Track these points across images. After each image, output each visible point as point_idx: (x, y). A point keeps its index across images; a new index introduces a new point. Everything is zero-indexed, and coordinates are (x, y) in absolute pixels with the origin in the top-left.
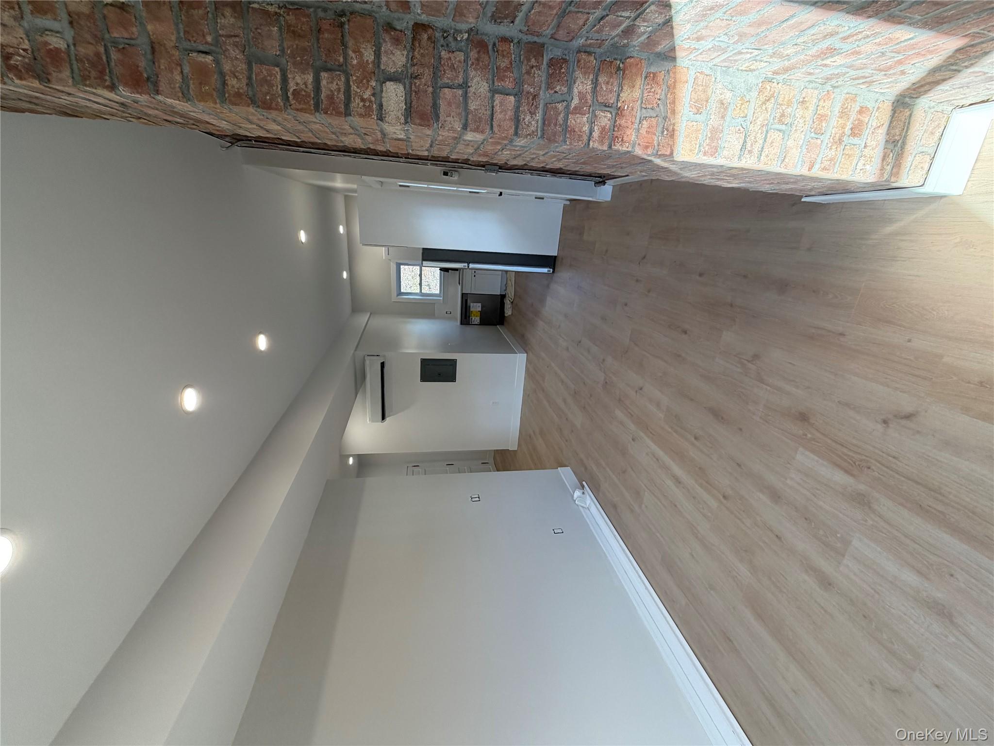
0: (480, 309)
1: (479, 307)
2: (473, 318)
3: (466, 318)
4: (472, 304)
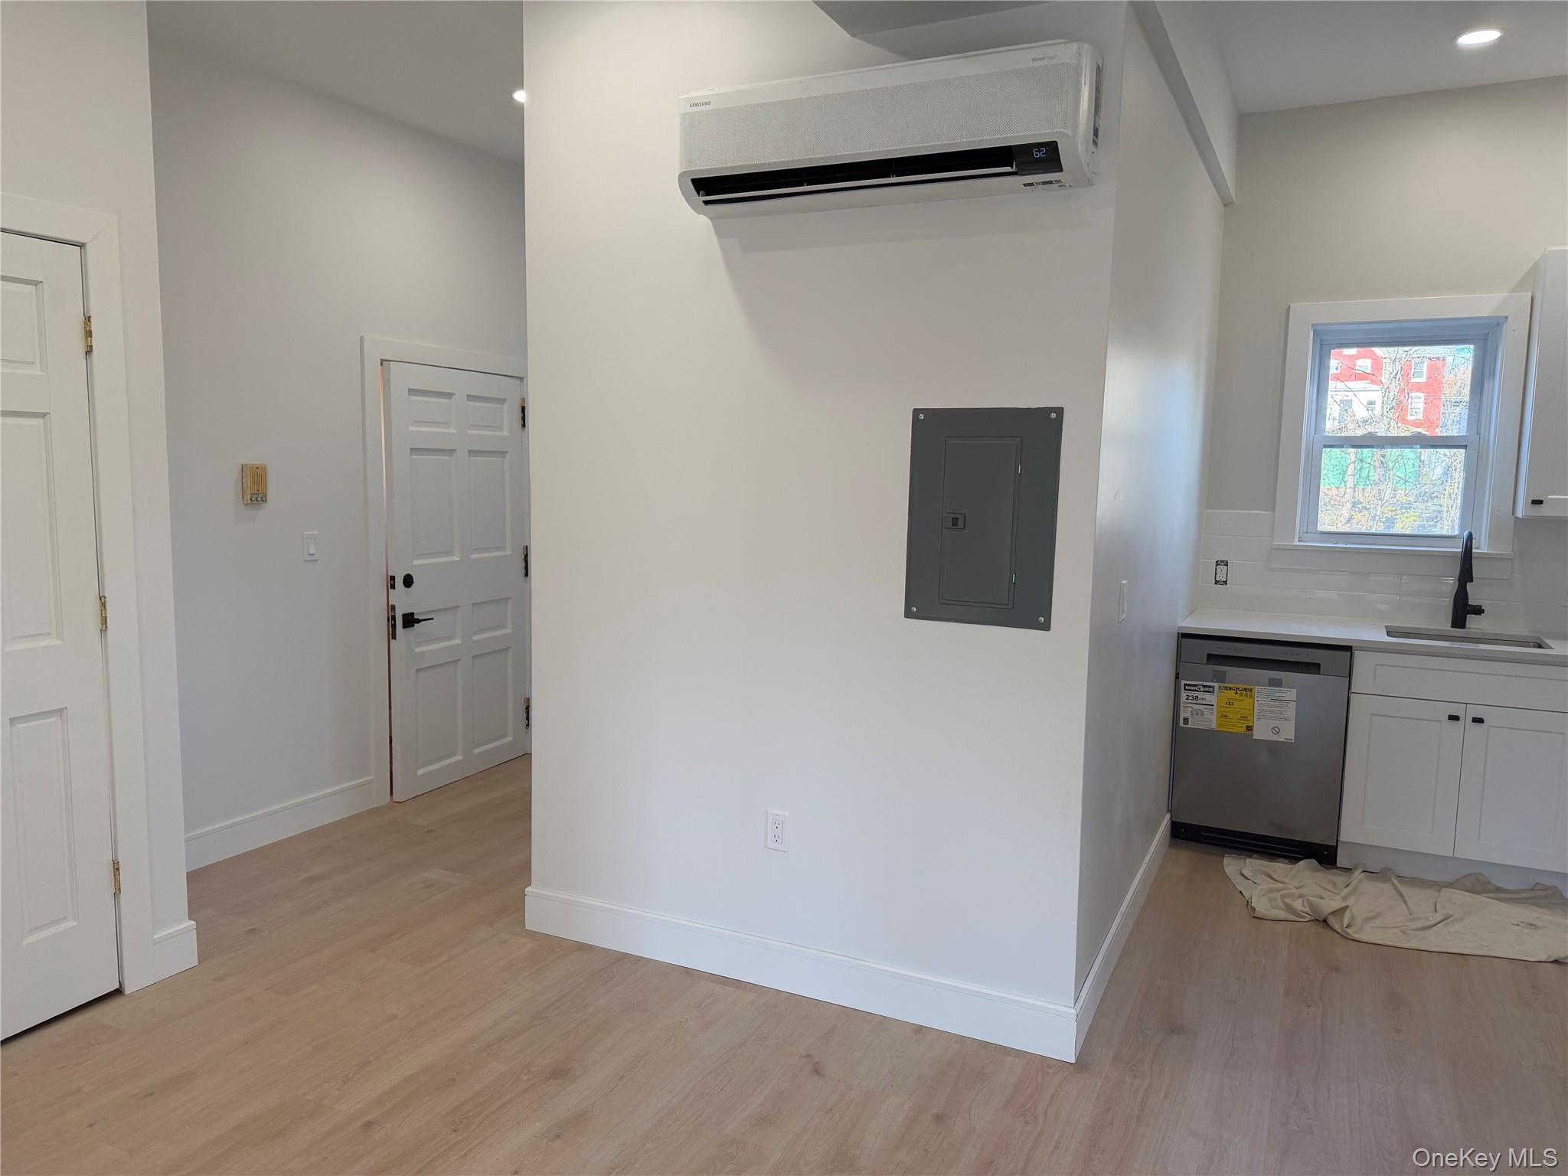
0: (1262, 732)
1: (1276, 730)
2: (1209, 698)
3: (1212, 658)
4: (1292, 694)
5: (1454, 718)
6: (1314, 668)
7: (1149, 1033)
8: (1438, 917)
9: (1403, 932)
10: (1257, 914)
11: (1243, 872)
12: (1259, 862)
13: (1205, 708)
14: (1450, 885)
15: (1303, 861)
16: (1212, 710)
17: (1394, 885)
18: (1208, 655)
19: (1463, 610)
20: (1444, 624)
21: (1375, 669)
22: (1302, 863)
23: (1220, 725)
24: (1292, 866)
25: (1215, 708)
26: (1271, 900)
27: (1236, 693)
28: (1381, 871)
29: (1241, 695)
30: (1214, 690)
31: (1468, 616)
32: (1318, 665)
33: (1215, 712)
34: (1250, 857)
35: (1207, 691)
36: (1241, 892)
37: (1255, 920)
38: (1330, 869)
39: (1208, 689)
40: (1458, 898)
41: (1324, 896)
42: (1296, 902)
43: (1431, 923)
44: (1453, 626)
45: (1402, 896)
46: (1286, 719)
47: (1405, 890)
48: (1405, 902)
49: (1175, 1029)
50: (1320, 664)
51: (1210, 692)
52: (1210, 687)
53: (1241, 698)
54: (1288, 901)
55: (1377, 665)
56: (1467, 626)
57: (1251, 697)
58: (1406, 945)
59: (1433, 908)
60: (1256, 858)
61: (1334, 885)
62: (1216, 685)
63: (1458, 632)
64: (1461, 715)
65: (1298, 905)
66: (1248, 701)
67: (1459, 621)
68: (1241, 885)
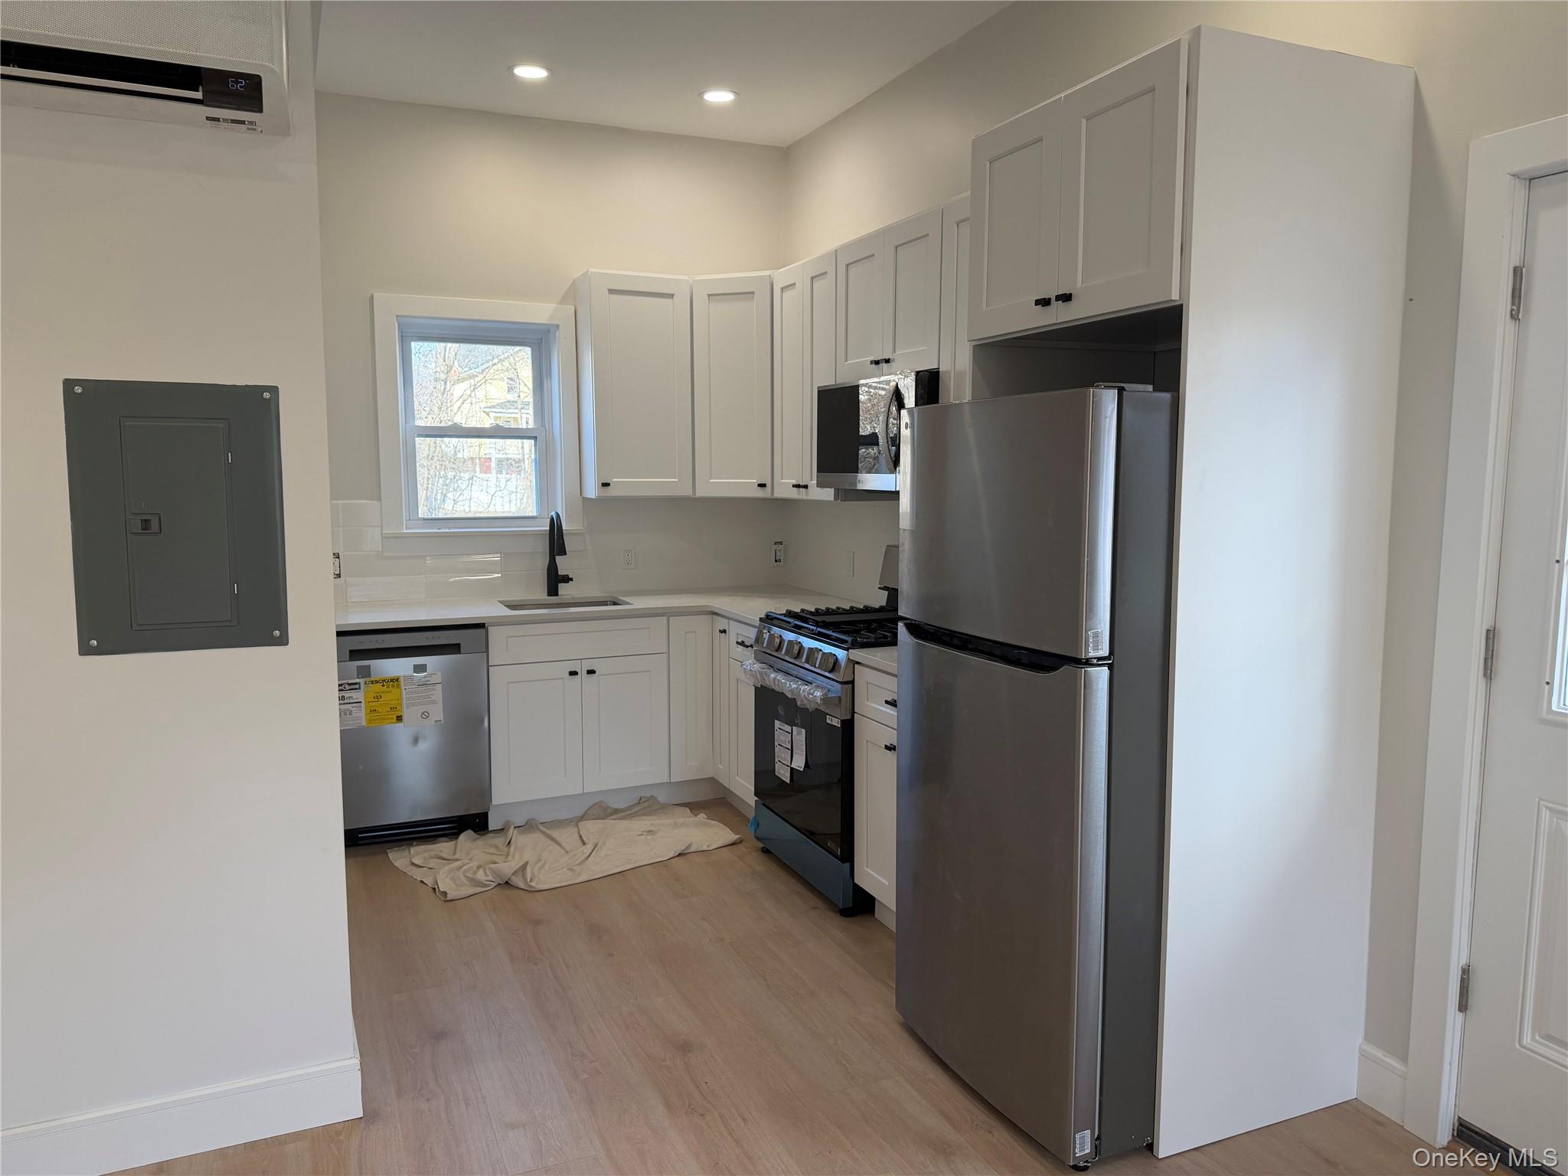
0: (412, 719)
1: (426, 715)
2: (356, 696)
3: (354, 654)
4: (437, 677)
5: (573, 673)
6: (454, 648)
7: (416, 1050)
8: (590, 847)
9: (571, 869)
10: (449, 897)
11: (414, 861)
12: (423, 847)
13: (353, 707)
14: (582, 818)
15: (463, 834)
16: (361, 707)
17: (541, 831)
18: (351, 651)
19: (555, 580)
20: (541, 594)
21: (507, 641)
22: (462, 837)
23: (370, 721)
24: (454, 842)
25: (363, 705)
26: (453, 879)
27: (383, 686)
28: (526, 823)
29: (388, 687)
30: (360, 686)
31: (560, 585)
32: (458, 645)
33: (363, 709)
34: (411, 845)
35: (353, 689)
36: (422, 881)
37: (448, 903)
38: (484, 835)
39: (352, 687)
40: (590, 827)
41: (497, 860)
42: (478, 874)
43: (588, 854)
44: (550, 594)
45: (553, 839)
46: (434, 702)
47: (555, 834)
48: (559, 844)
49: (438, 1036)
50: (459, 644)
51: (356, 689)
52: (356, 684)
53: (388, 690)
54: (469, 875)
55: (507, 637)
56: (560, 593)
57: (399, 686)
58: (578, 881)
59: (580, 842)
60: (416, 845)
61: (497, 847)
62: (361, 681)
63: (553, 599)
64: (579, 671)
65: (480, 875)
66: (395, 691)
67: (553, 591)
68: (417, 874)
